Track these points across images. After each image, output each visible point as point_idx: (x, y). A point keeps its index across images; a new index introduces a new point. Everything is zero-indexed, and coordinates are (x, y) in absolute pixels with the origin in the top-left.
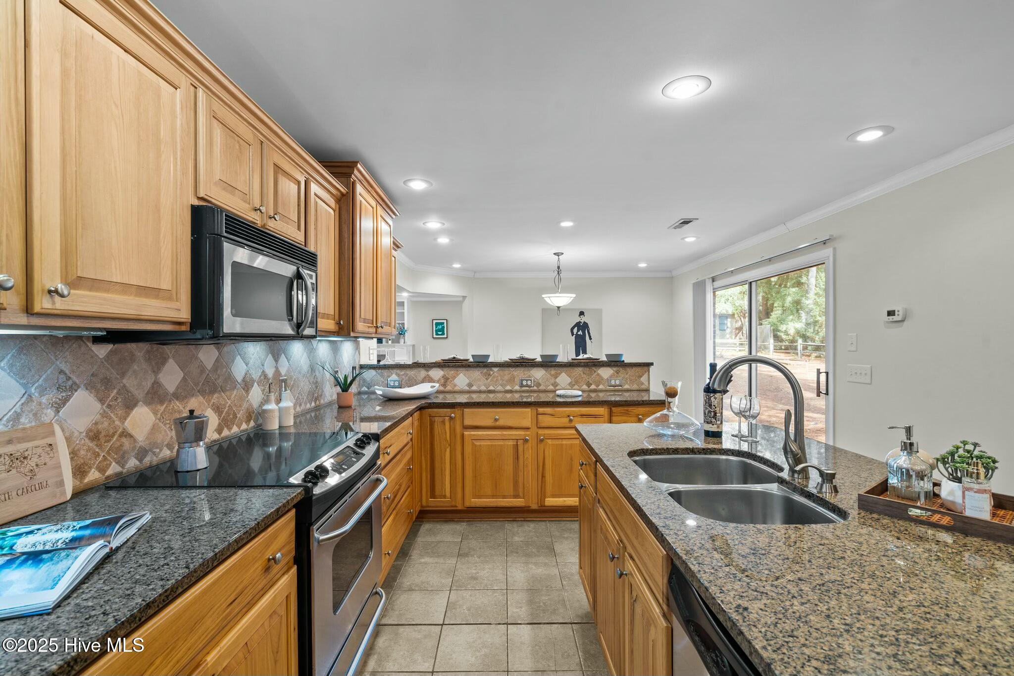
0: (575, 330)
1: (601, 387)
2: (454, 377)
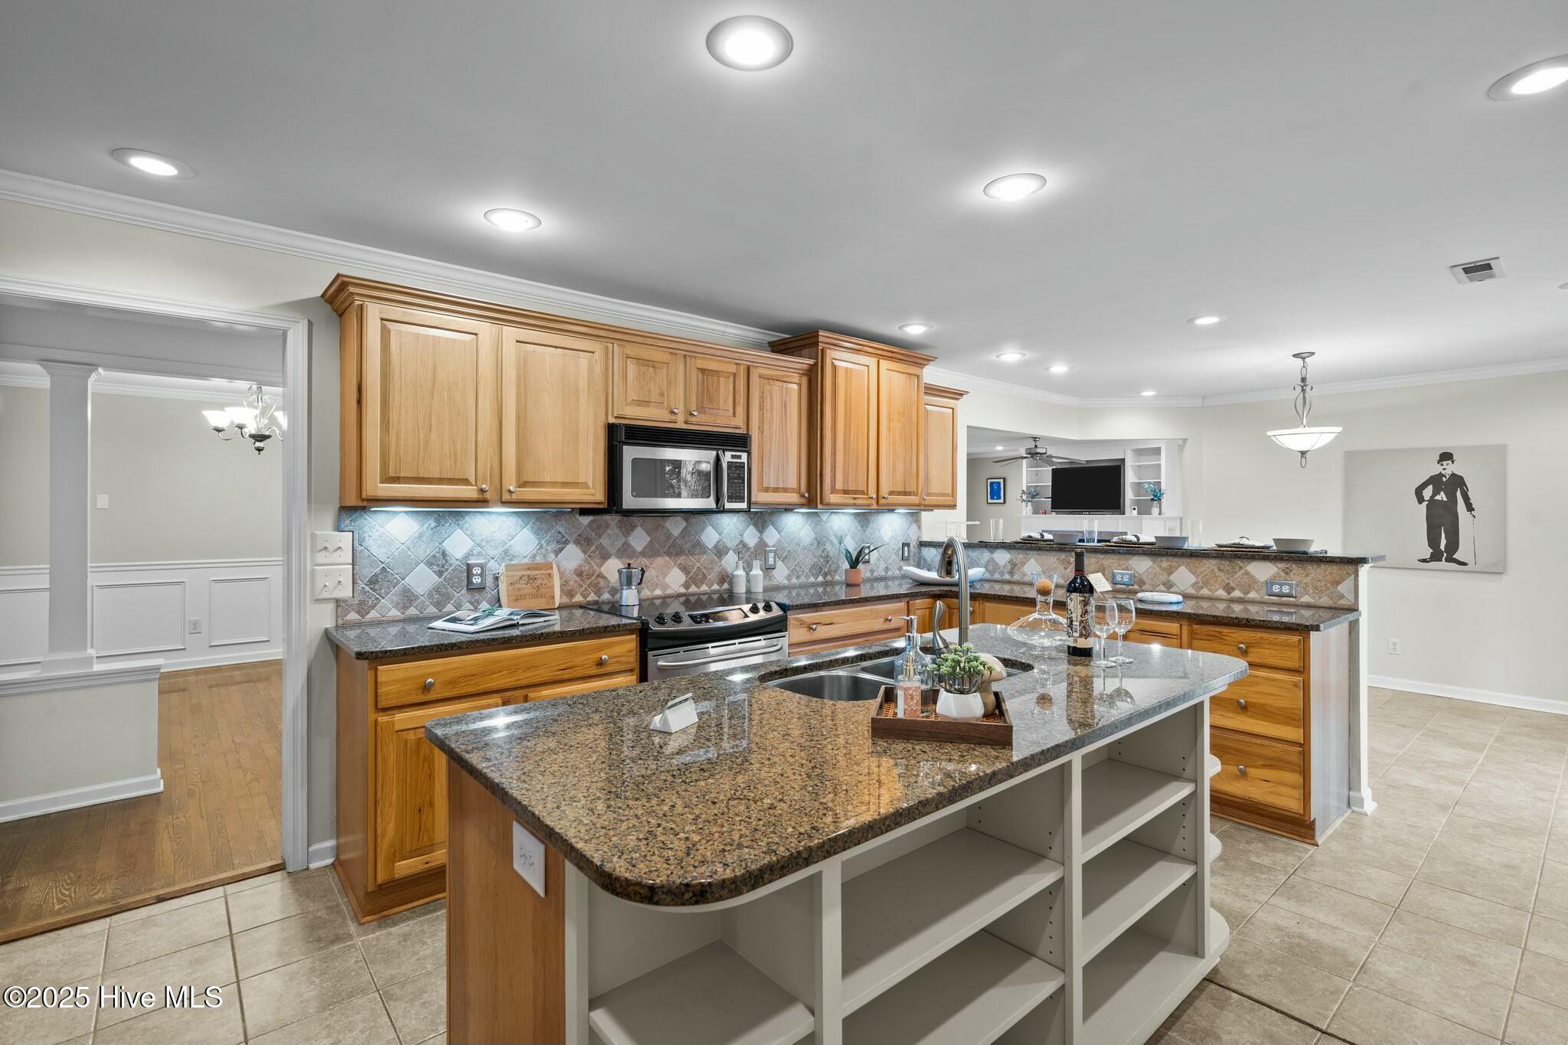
0: (1428, 493)
1: (1252, 595)
2: (1024, 564)
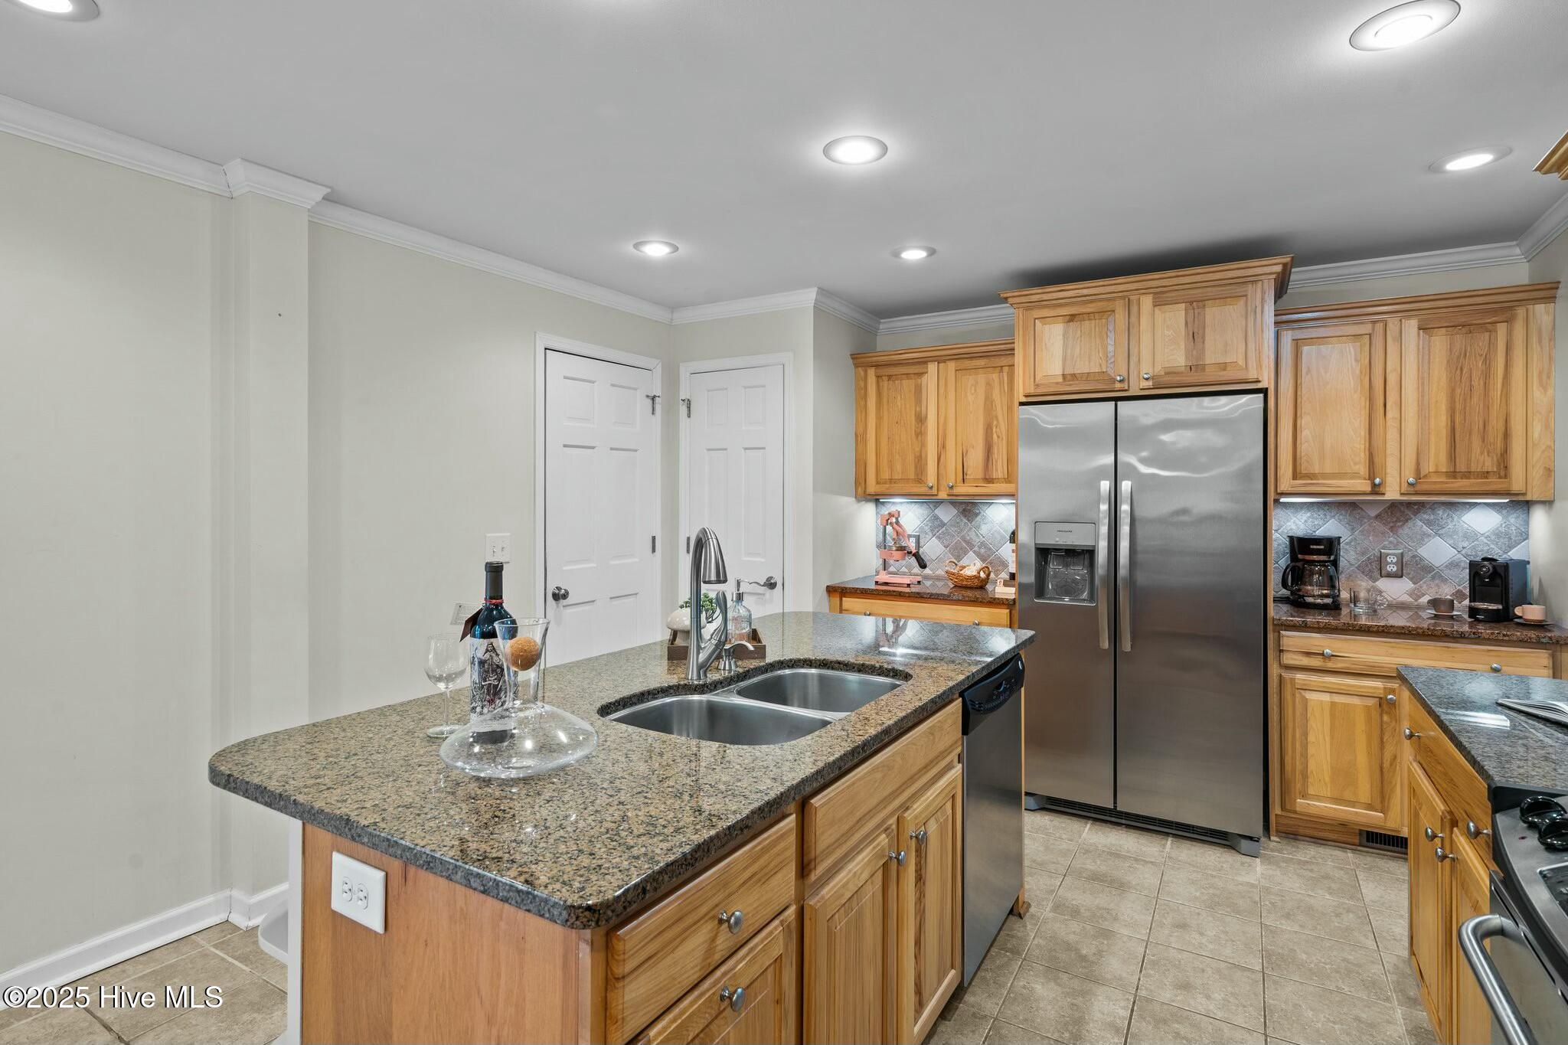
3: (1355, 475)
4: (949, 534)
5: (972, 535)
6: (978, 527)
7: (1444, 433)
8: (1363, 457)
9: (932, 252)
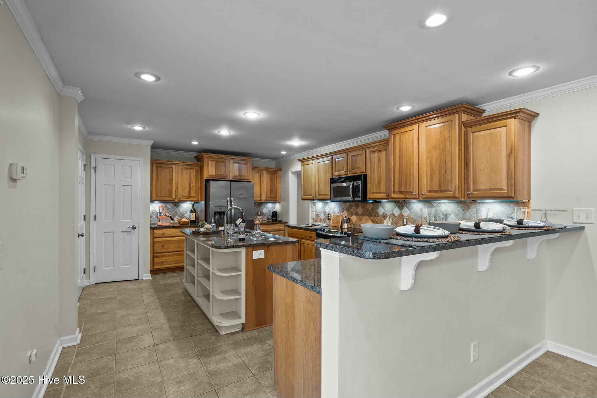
3: (258, 197)
4: (171, 211)
5: (177, 211)
6: (179, 209)
7: (269, 190)
8: (259, 194)
9: (199, 143)
